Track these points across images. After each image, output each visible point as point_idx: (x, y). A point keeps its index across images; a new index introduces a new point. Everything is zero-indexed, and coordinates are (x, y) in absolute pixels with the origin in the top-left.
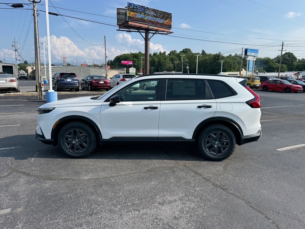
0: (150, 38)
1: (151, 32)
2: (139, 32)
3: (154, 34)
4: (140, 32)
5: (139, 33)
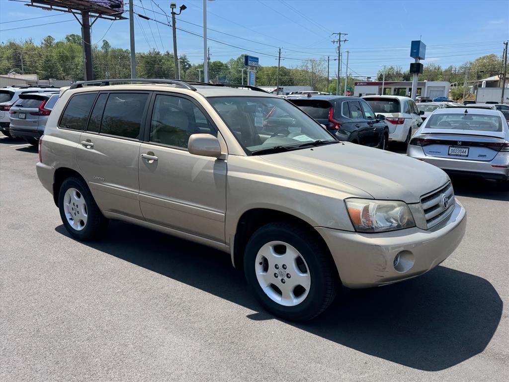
0: (92, 24)
1: (92, 14)
2: (72, 12)
3: (97, 17)
4: (74, 13)
5: (72, 14)
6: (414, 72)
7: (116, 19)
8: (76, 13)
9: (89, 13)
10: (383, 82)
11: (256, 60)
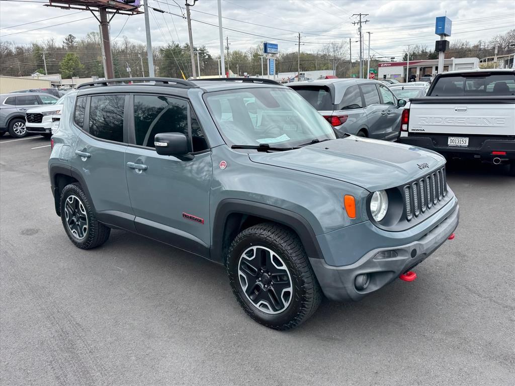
0: (110, 20)
2: (89, 9)
3: (115, 13)
4: (91, 11)
6: (440, 50)
9: (107, 10)
10: (408, 62)
11: (275, 46)
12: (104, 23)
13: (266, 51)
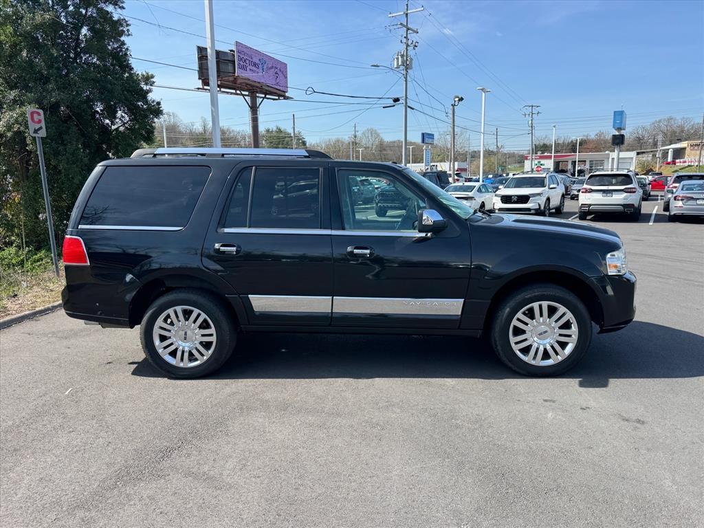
0: (259, 105)
1: (260, 95)
2: (241, 94)
3: (264, 98)
4: (243, 95)
5: (242, 97)
6: (617, 144)
7: (279, 99)
8: (246, 95)
9: (257, 95)
10: (553, 154)
11: (431, 136)
12: (254, 108)
13: (423, 142)
